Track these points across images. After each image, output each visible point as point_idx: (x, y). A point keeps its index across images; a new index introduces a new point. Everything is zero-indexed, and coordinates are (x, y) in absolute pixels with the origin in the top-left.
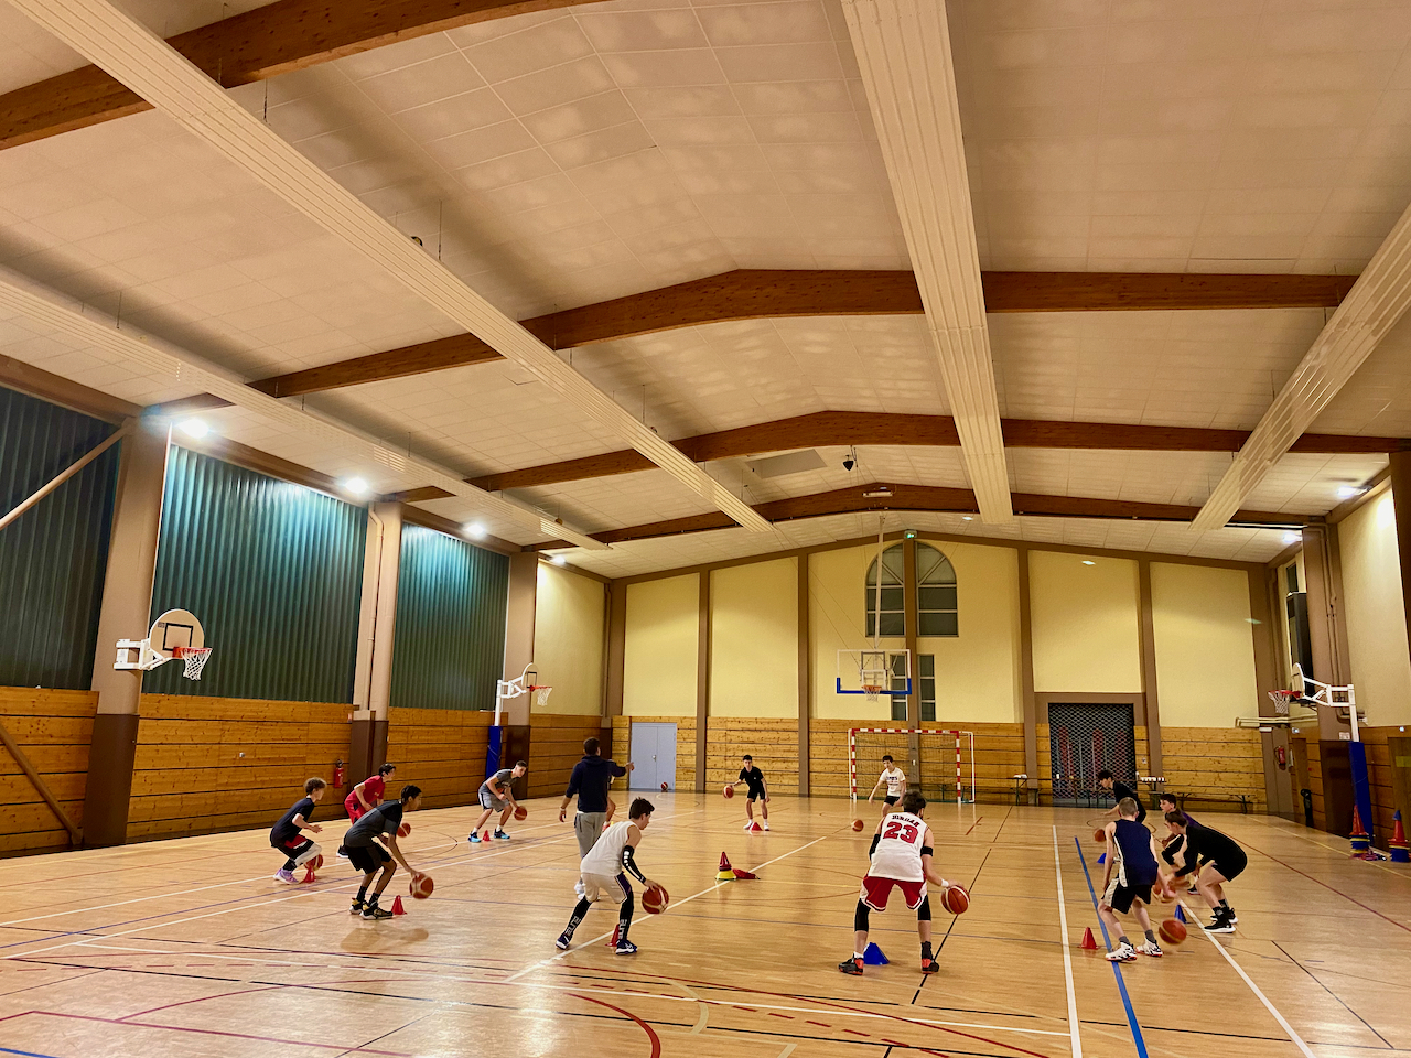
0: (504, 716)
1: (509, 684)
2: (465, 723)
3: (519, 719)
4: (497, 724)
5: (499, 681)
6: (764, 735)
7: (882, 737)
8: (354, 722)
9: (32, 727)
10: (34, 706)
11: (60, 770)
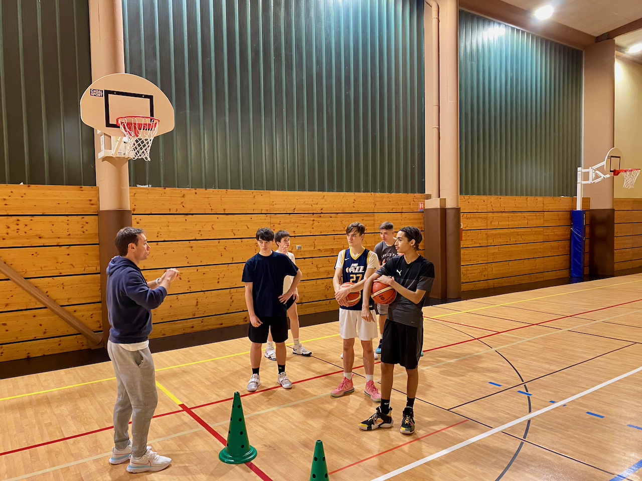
0: (586, 201)
1: (590, 170)
2: (546, 208)
3: (601, 203)
4: (579, 208)
5: (579, 169)
8: (424, 212)
9: (8, 227)
10: (6, 205)
11: (61, 273)
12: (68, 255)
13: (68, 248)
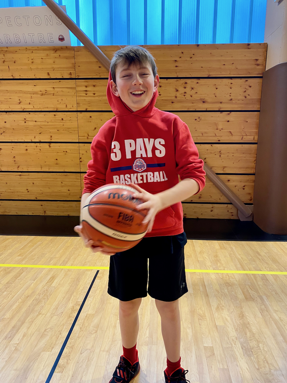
9: (177, 91)
10: (176, 66)
11: (219, 141)
12: (228, 121)
13: (229, 114)
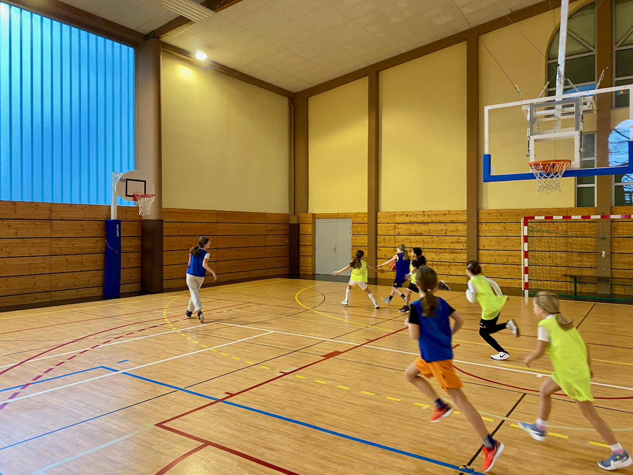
4: (113, 217)
6: (432, 227)
7: (563, 227)
